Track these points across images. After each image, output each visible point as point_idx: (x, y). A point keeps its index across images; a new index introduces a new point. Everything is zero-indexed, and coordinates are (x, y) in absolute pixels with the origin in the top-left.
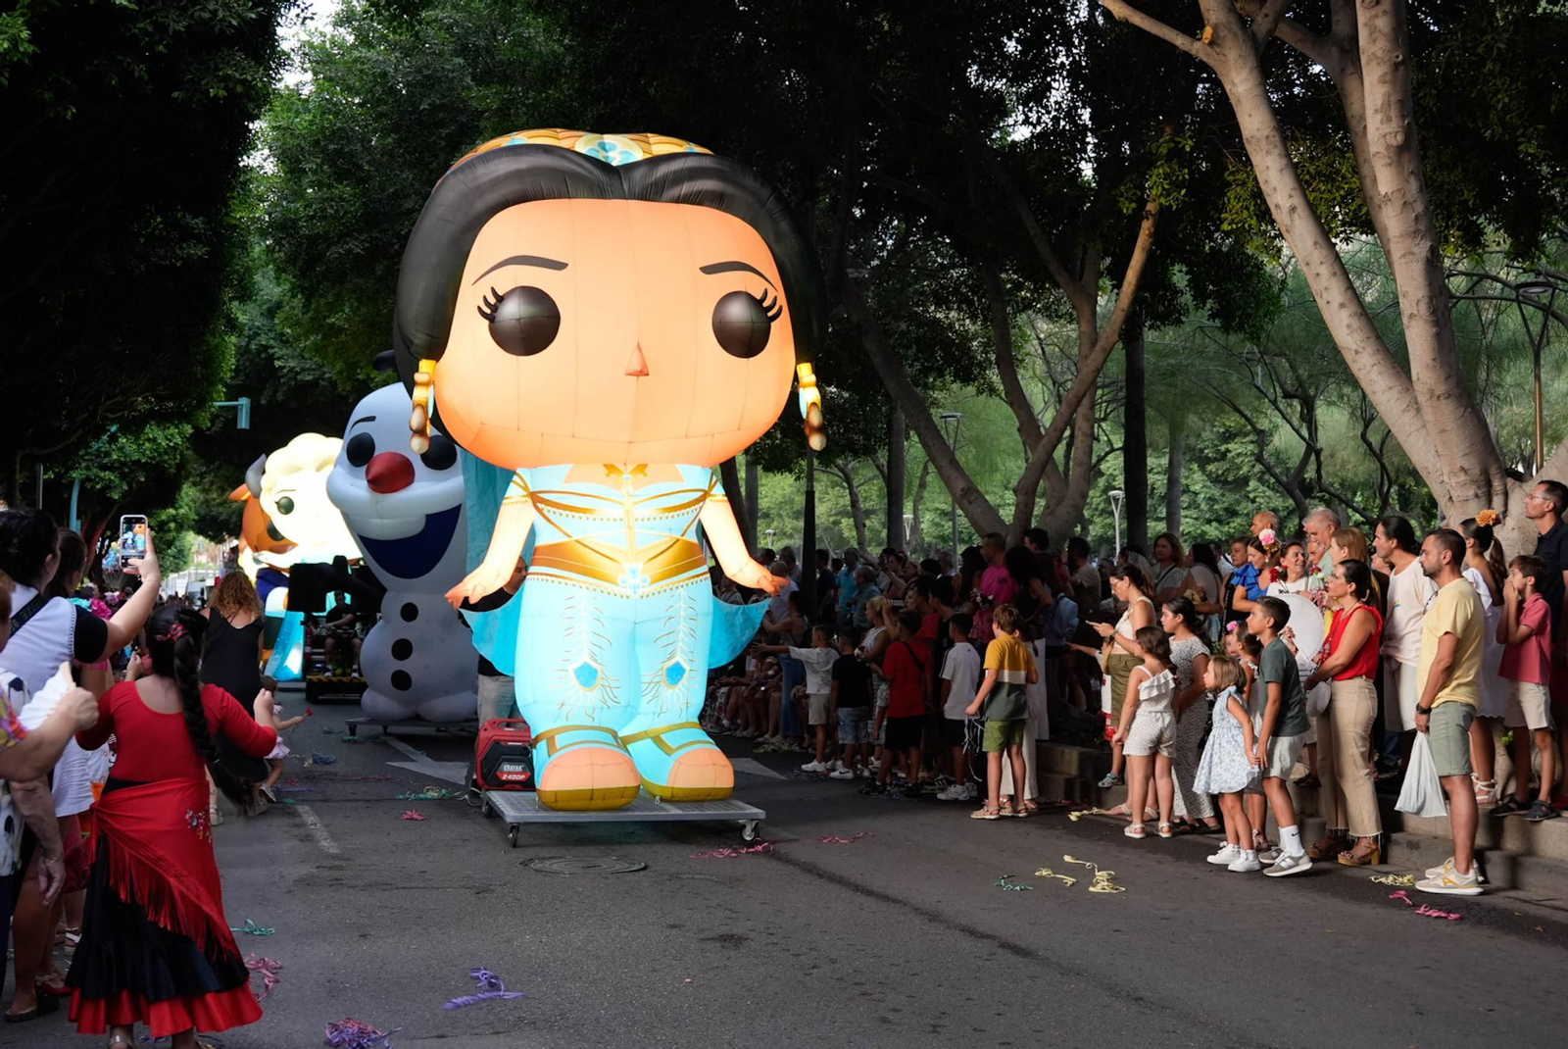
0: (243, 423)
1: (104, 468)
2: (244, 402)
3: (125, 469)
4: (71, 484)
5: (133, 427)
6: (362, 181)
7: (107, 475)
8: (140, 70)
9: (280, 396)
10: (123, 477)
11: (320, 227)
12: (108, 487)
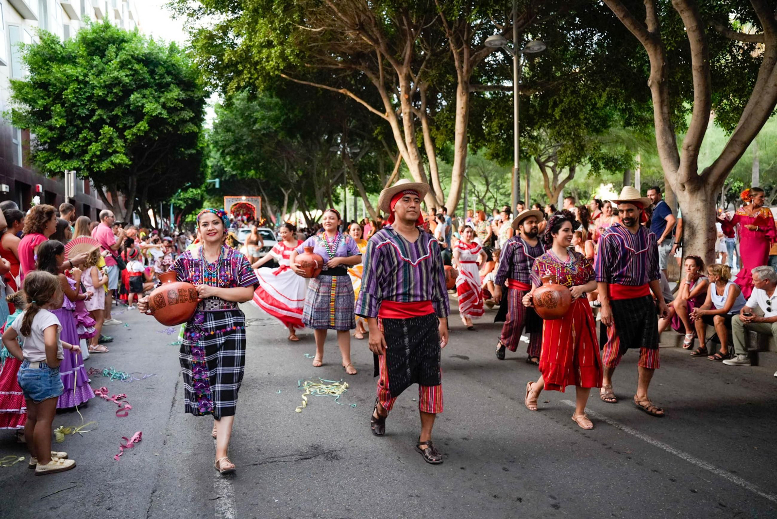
0: (217, 186)
1: (179, 200)
2: (217, 180)
3: (185, 200)
4: (170, 205)
5: (185, 190)
6: (233, 132)
7: (180, 202)
8: (170, 129)
9: (227, 178)
10: (185, 202)
11: (224, 143)
12: (180, 205)
